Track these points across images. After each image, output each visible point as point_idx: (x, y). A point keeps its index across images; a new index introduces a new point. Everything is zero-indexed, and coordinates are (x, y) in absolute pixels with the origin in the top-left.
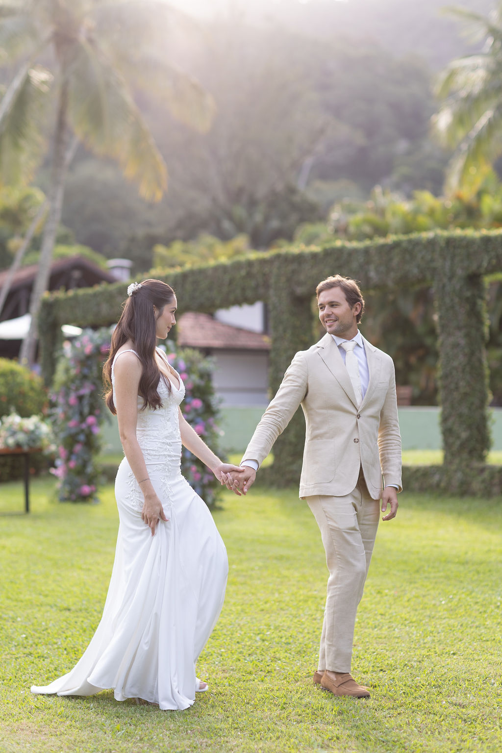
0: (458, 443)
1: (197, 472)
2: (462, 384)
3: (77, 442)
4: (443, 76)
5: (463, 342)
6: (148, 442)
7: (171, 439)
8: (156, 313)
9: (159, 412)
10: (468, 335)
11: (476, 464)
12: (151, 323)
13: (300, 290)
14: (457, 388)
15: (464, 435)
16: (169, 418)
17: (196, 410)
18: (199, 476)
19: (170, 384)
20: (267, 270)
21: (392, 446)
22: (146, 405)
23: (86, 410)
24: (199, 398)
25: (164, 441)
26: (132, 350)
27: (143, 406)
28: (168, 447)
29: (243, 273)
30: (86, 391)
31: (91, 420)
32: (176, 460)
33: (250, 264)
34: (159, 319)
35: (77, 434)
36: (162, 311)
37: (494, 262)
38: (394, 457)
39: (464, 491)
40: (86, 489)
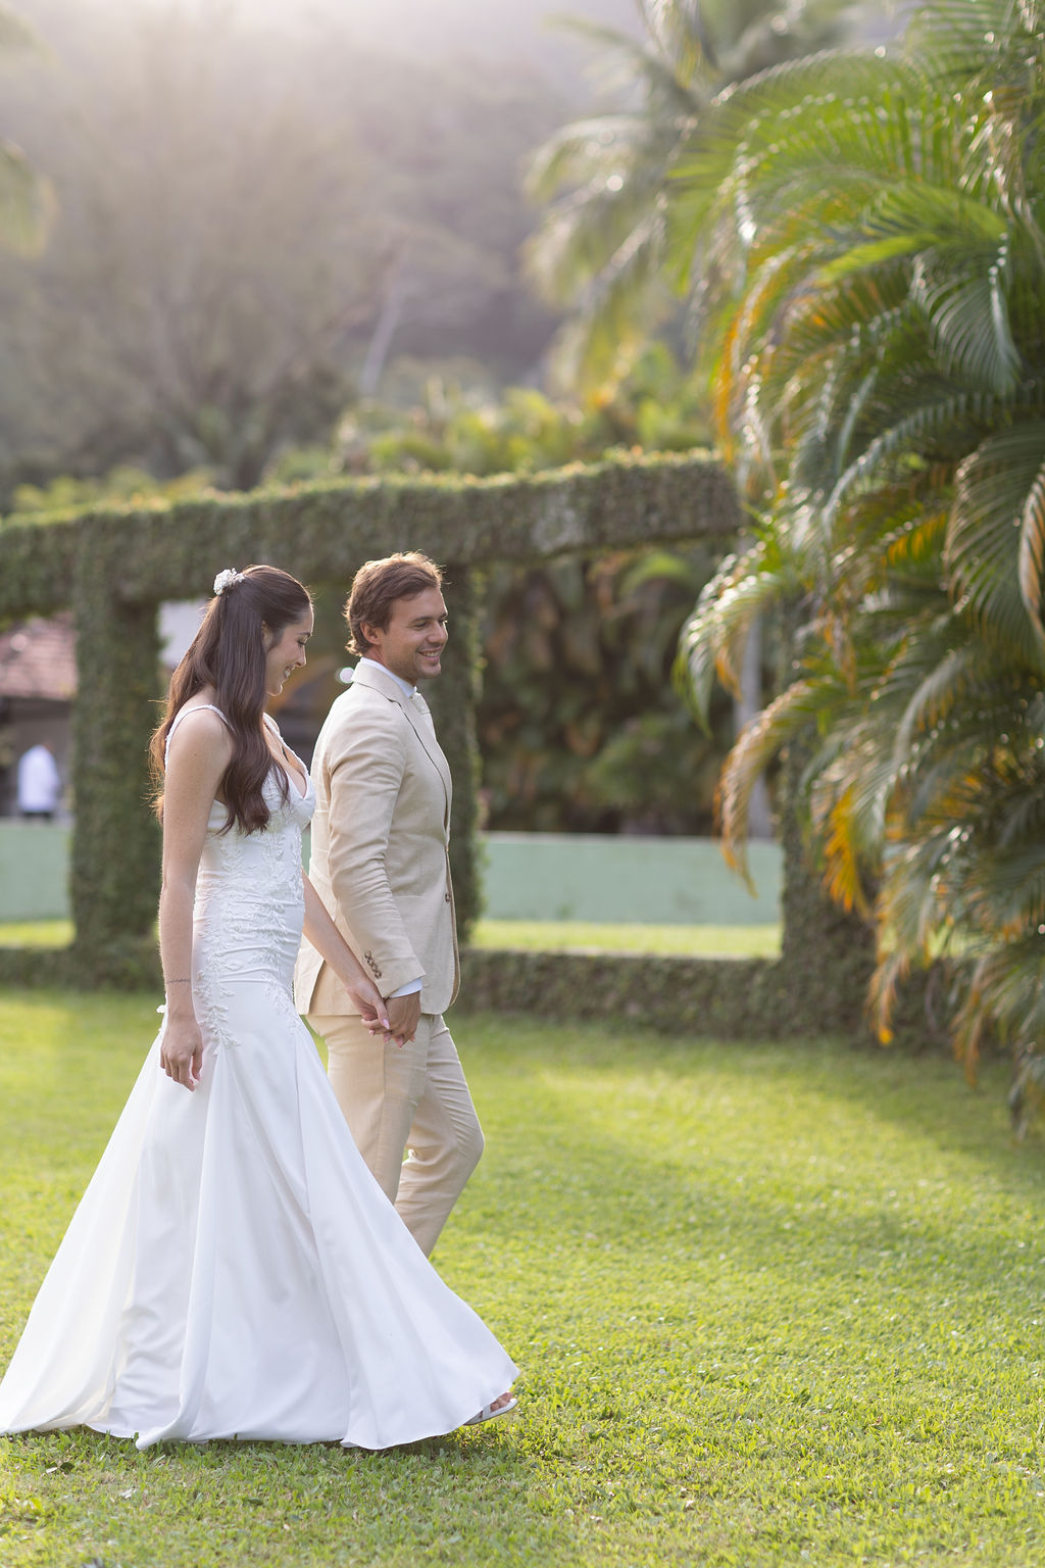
4: (543, 156)
6: (235, 904)
7: (283, 898)
8: (268, 639)
9: (258, 837)
12: (257, 658)
13: (131, 590)
16: (282, 855)
19: (287, 780)
20: (68, 545)
22: (230, 823)
25: (267, 902)
26: (211, 707)
27: (227, 825)
28: (276, 914)
32: (290, 943)
34: (273, 650)
36: (281, 637)
37: (487, 540)
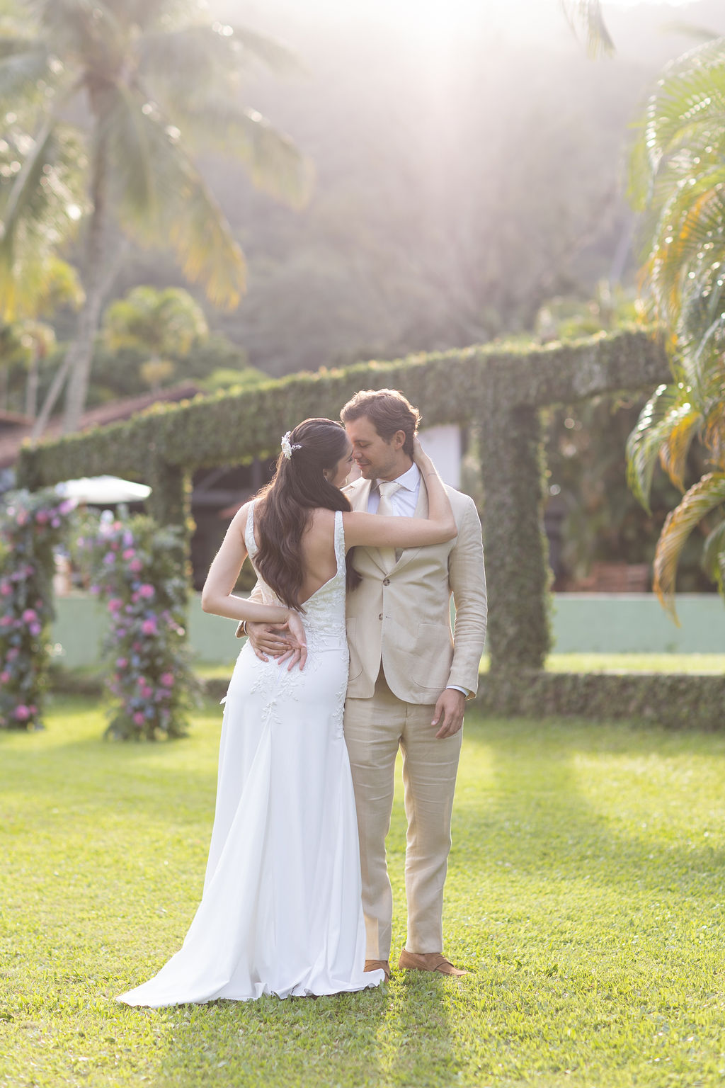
0: (504, 642)
1: (146, 686)
2: (508, 559)
3: (11, 646)
5: (510, 501)
10: (515, 492)
11: (528, 672)
14: (503, 566)
15: (511, 631)
17: (144, 600)
18: (149, 691)
20: (280, 404)
21: (464, 630)
23: (22, 601)
24: (151, 583)
29: (253, 409)
30: (21, 575)
31: (29, 615)
33: (261, 396)
35: (10, 635)
37: (544, 388)
38: (463, 646)
39: (513, 711)
40: (23, 711)
